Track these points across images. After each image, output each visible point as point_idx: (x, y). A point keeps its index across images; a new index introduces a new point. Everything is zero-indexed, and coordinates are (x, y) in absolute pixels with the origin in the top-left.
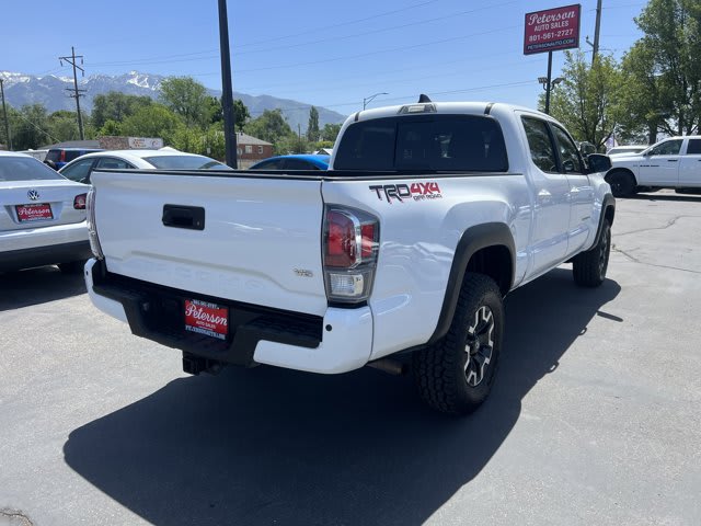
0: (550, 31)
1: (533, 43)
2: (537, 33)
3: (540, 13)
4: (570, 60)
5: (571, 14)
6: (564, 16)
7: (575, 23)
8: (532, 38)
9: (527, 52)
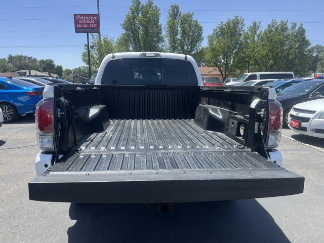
0: (86, 24)
1: (79, 28)
2: (81, 24)
3: (81, 15)
4: (93, 38)
5: (95, 18)
6: (92, 18)
7: (97, 22)
8: (78, 26)
9: (77, 32)
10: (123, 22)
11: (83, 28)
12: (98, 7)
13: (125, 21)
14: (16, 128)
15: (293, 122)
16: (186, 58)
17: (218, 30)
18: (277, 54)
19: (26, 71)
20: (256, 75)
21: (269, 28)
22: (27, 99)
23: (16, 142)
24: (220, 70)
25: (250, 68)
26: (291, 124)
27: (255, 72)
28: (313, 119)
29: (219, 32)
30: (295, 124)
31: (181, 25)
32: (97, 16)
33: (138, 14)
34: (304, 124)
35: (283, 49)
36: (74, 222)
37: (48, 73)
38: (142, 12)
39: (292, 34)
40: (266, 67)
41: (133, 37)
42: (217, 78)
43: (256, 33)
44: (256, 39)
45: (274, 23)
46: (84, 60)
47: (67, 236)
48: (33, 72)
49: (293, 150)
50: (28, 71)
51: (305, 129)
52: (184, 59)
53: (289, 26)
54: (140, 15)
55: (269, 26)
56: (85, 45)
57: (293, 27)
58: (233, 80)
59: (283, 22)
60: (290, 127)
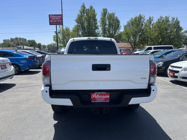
0: (55, 20)
1: (51, 22)
2: (52, 20)
3: (53, 15)
4: (60, 27)
5: (60, 17)
6: (59, 17)
7: (62, 19)
8: (51, 21)
9: (50, 24)
10: (76, 18)
11: (54, 22)
12: (62, 10)
13: (77, 18)
14: (20, 77)
15: (170, 73)
16: (111, 40)
17: (130, 22)
18: (164, 35)
19: (21, 46)
20: (151, 47)
21: (159, 21)
22: (25, 62)
23: (21, 84)
24: (131, 45)
25: (148, 43)
26: (169, 74)
27: (151, 45)
28: (181, 71)
29: (130, 23)
30: (171, 74)
31: (108, 20)
32: (62, 15)
33: (84, 14)
34: (176, 74)
35: (167, 32)
36: (56, 122)
37: (33, 47)
38: (86, 13)
39: (172, 24)
40: (157, 42)
41: (81, 27)
42: (129, 49)
43: (151, 23)
44: (151, 27)
45: (161, 18)
46: (54, 40)
47: (54, 128)
48: (25, 47)
49: (170, 88)
50: (22, 46)
51: (177, 77)
52: (110, 40)
53: (170, 19)
54: (85, 14)
55: (159, 19)
56: (55, 32)
57: (173, 20)
58: (139, 51)
59: (166, 17)
60: (169, 76)
